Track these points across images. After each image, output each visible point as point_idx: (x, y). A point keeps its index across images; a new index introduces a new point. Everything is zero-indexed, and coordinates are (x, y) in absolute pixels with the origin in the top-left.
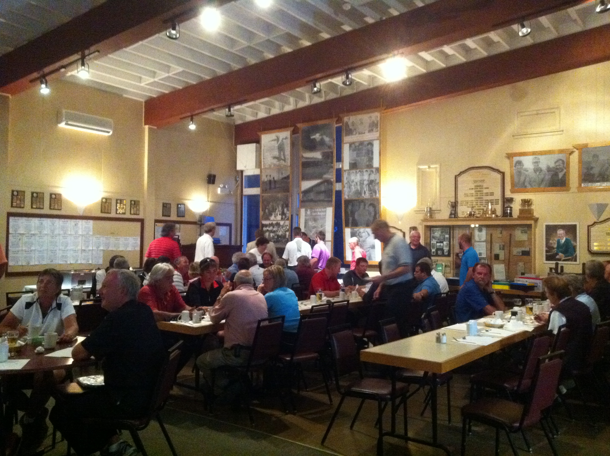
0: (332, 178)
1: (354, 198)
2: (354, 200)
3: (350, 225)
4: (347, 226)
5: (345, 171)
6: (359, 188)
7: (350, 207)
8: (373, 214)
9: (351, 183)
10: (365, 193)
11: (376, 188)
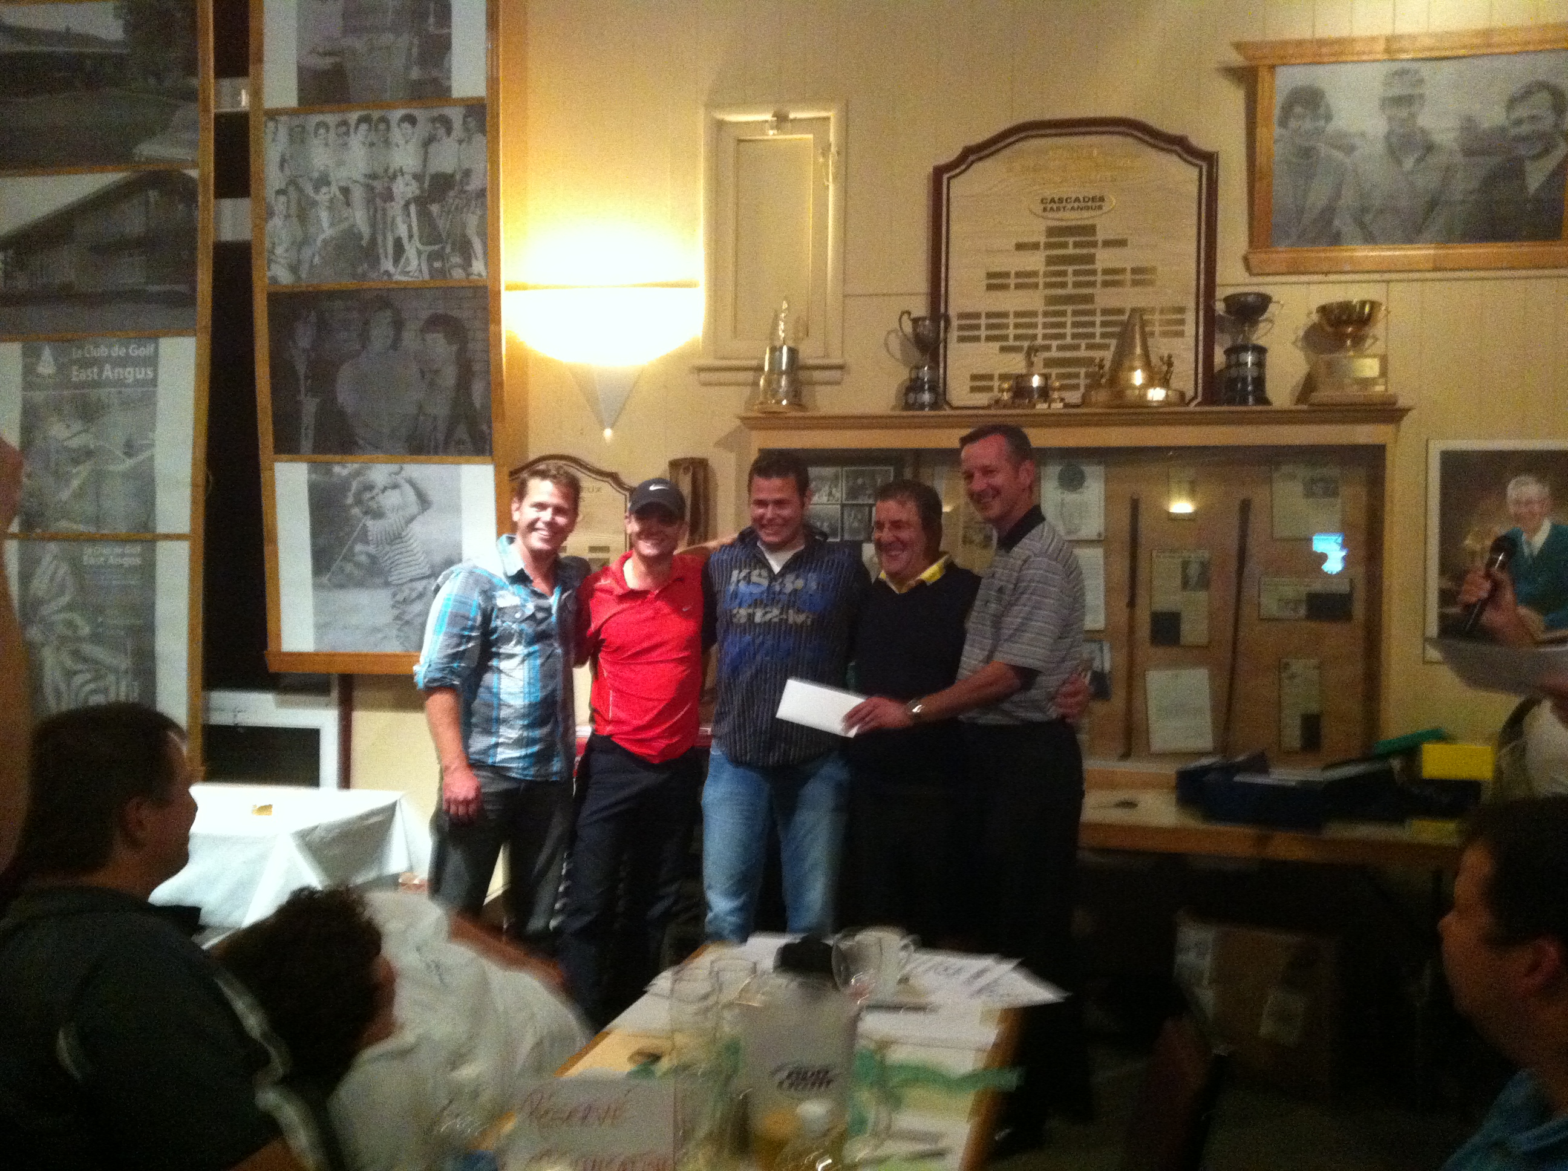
0: (195, 165)
1: (331, 279)
2: (332, 295)
3: (306, 444)
4: (287, 447)
5: (273, 115)
6: (360, 218)
7: (304, 338)
8: (449, 377)
9: (309, 189)
10: (399, 249)
11: (472, 221)
